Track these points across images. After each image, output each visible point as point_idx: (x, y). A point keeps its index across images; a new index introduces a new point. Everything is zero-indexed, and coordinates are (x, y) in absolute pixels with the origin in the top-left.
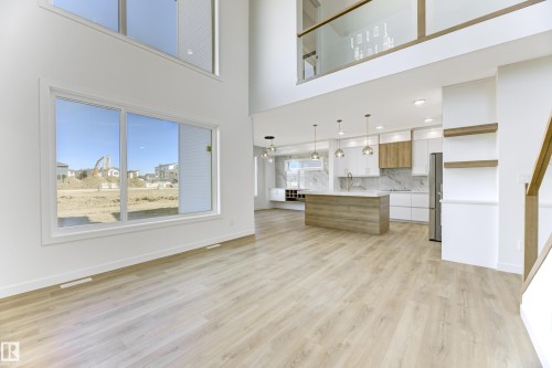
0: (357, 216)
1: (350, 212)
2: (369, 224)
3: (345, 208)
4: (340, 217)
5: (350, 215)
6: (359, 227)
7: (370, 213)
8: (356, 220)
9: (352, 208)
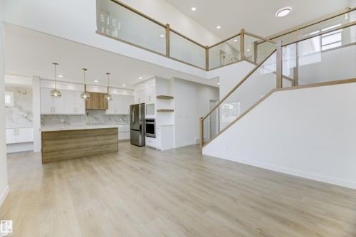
0: (102, 142)
1: (96, 140)
2: (112, 146)
3: (93, 138)
4: (88, 147)
5: (96, 143)
6: (104, 150)
7: (111, 139)
8: (102, 145)
9: (98, 138)
